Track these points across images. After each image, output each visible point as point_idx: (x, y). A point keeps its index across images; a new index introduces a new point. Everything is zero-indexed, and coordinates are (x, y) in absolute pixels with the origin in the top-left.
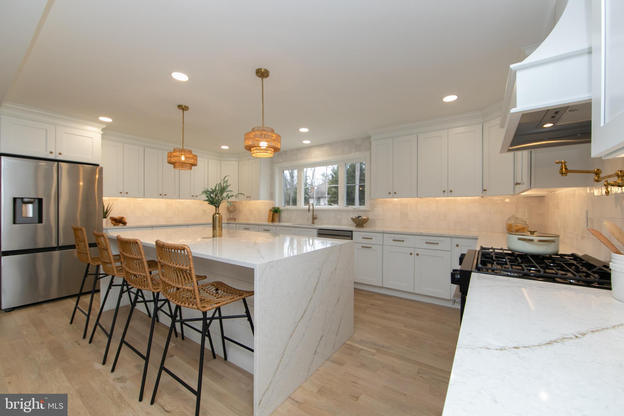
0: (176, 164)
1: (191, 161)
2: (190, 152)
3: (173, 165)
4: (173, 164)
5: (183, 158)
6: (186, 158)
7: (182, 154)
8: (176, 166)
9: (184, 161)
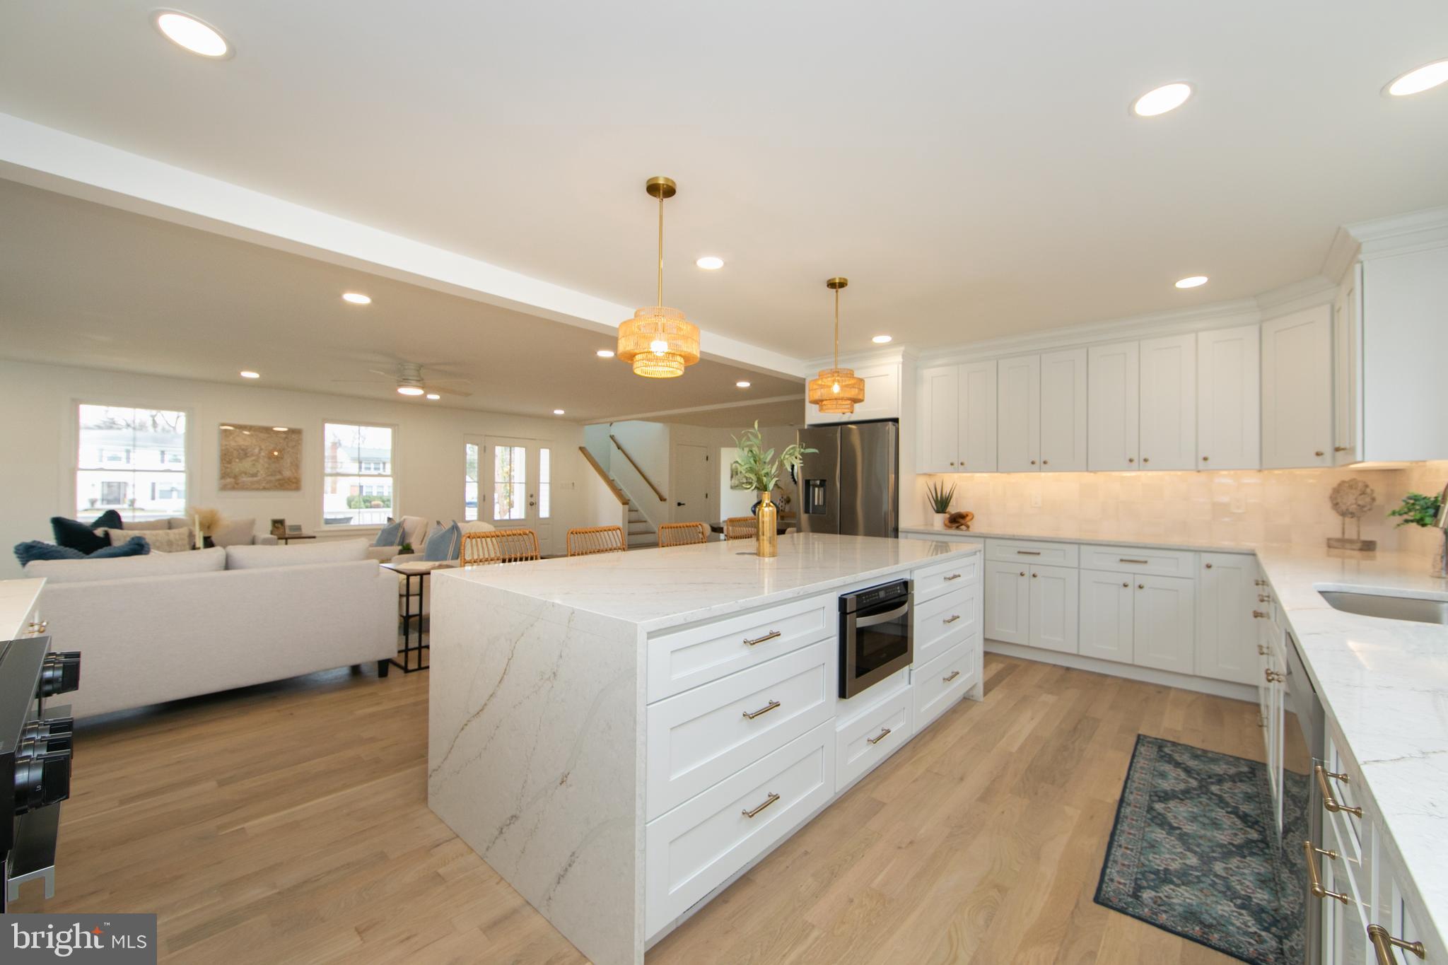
0: (824, 403)
1: (853, 393)
2: (850, 374)
3: (817, 406)
4: (818, 404)
5: (836, 389)
6: (843, 387)
7: (834, 381)
8: (824, 407)
9: (838, 393)
